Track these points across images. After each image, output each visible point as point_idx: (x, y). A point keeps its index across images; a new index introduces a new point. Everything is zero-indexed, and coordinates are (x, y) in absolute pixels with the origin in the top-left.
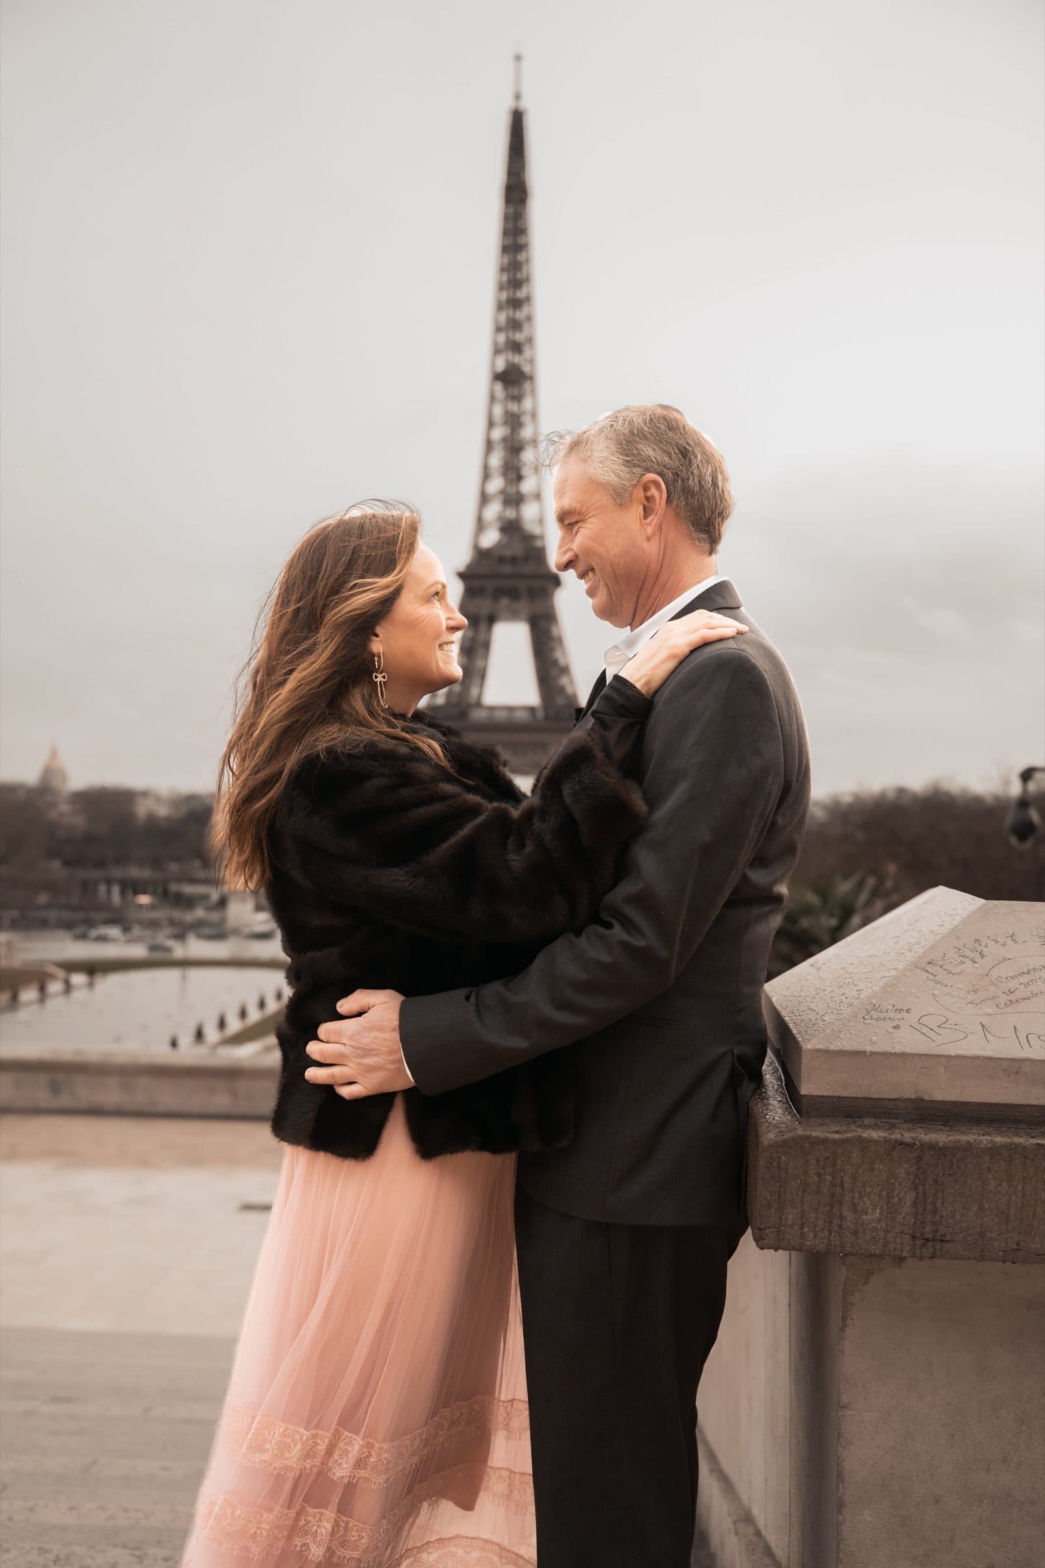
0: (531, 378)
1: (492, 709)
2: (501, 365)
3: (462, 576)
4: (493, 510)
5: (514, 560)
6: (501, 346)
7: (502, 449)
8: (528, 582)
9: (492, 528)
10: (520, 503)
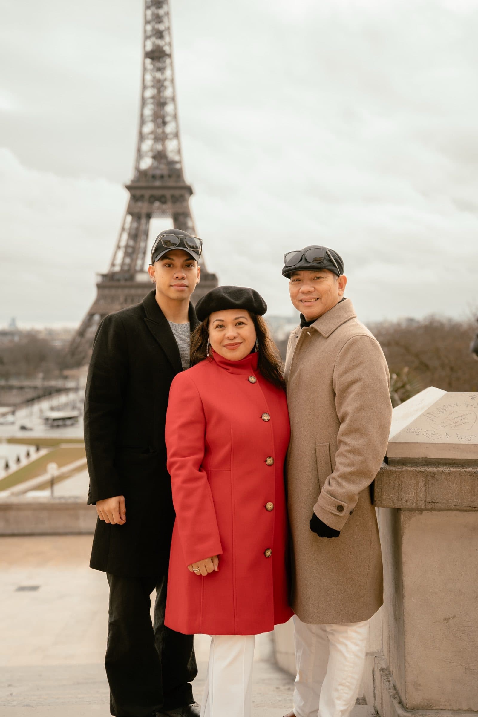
0: (169, 56)
2: (149, 47)
3: (129, 188)
4: (147, 145)
5: (162, 177)
6: (149, 33)
7: (152, 103)
8: (172, 192)
9: (147, 156)
10: (165, 139)
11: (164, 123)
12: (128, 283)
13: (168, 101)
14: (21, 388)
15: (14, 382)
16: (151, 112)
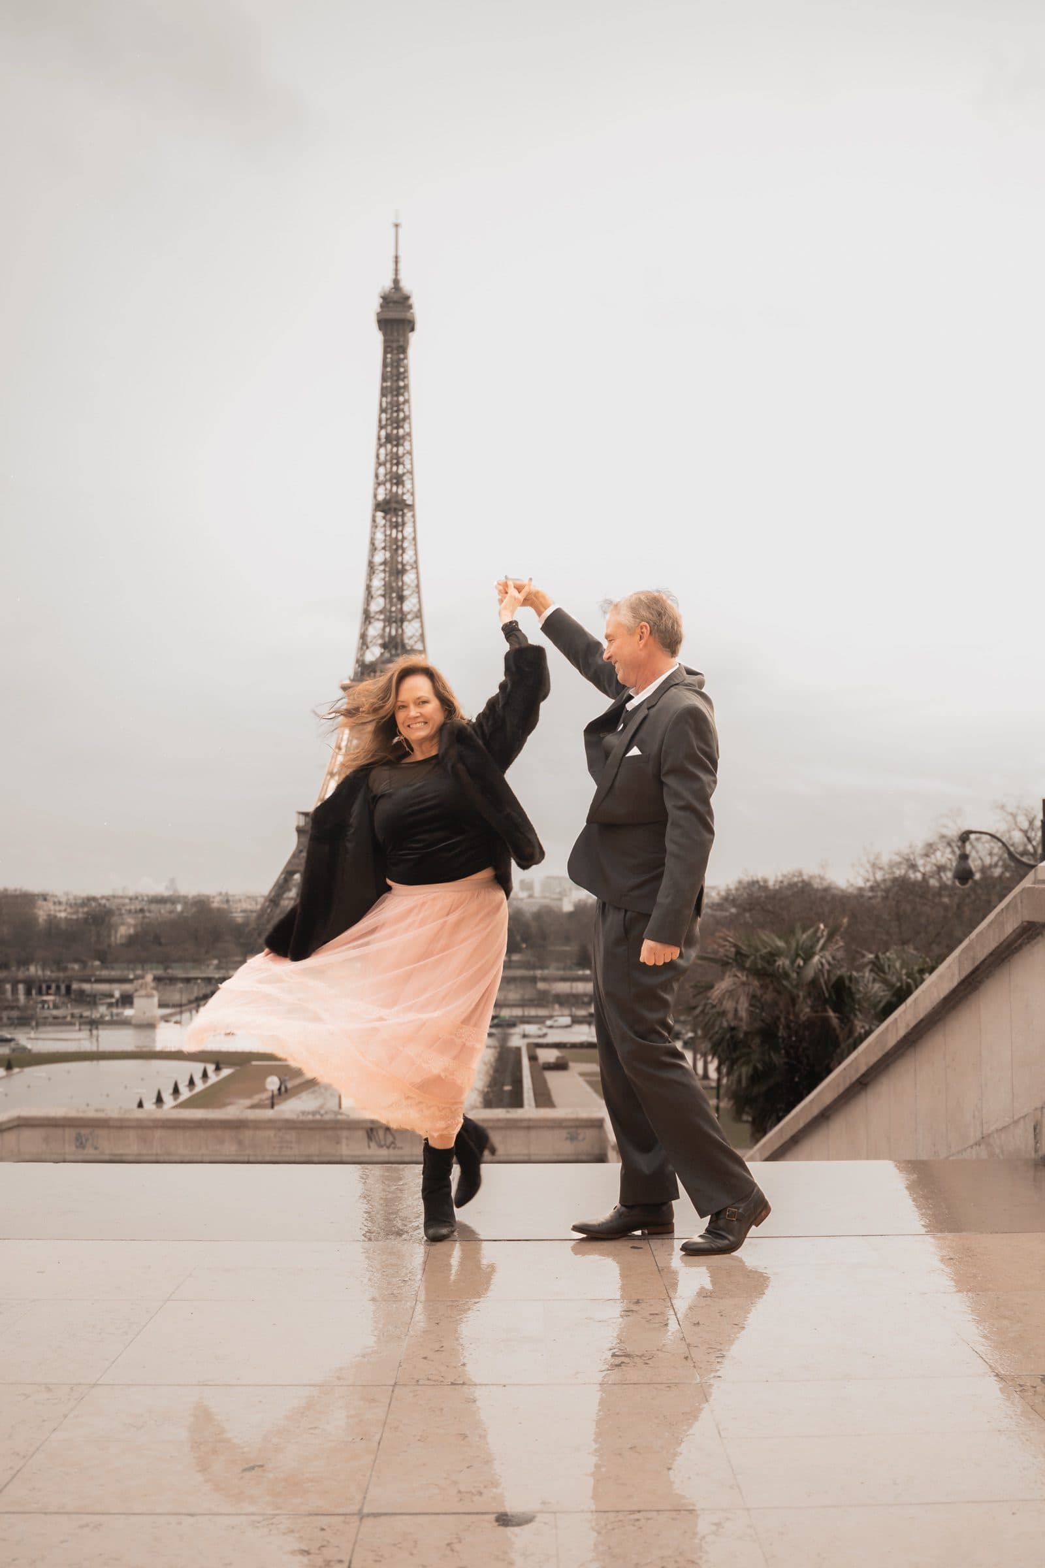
0: (411, 507)
2: (382, 495)
4: (375, 629)
6: (381, 478)
7: (384, 571)
9: (375, 644)
10: (402, 621)
11: (401, 599)
13: (408, 567)
14: (188, 980)
15: (178, 972)
16: (383, 583)
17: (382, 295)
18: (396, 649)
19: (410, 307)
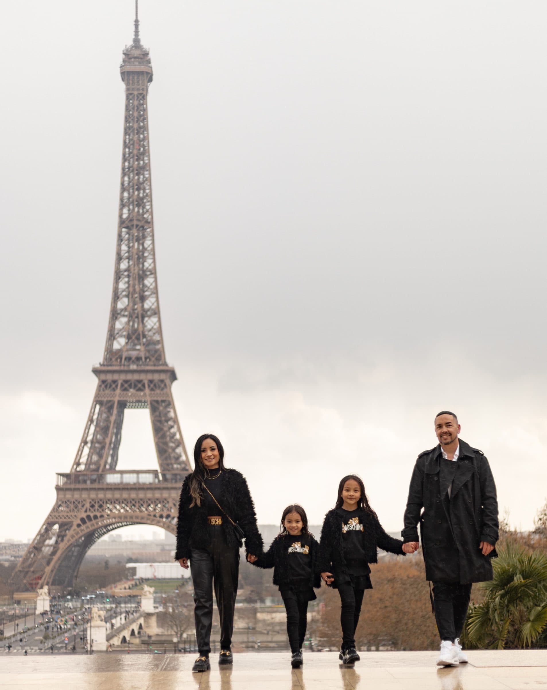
0: (151, 224)
1: (122, 472)
2: (125, 214)
3: (96, 371)
6: (125, 200)
7: (128, 276)
8: (150, 376)
9: (121, 336)
10: (143, 317)
11: (143, 299)
12: (96, 486)
13: (148, 273)
16: (127, 285)
17: (125, 52)
18: (138, 339)
19: (149, 62)
